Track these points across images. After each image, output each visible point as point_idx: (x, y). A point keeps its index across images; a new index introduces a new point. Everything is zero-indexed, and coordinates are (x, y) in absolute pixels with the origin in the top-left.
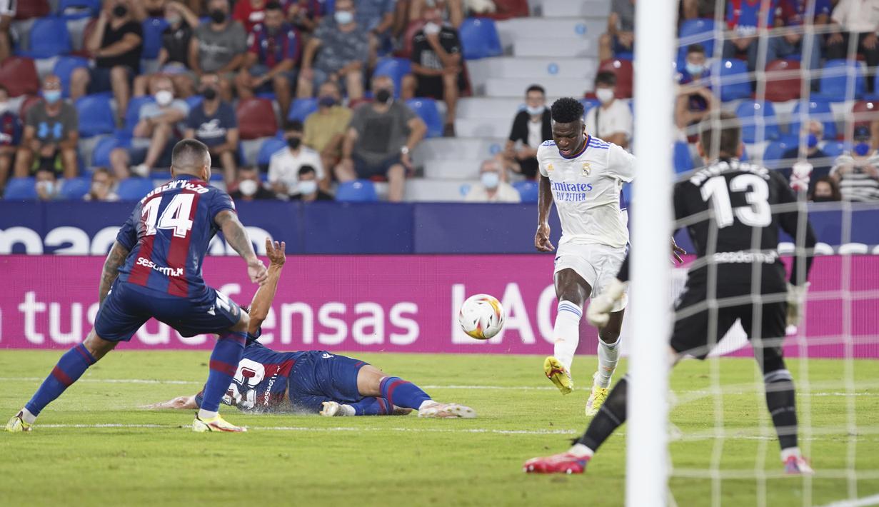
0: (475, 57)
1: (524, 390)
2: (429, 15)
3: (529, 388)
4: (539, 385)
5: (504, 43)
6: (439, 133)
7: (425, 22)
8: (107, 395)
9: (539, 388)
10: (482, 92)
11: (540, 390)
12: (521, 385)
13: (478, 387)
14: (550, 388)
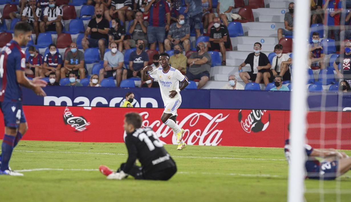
0: (234, 36)
1: (250, 160)
2: (215, 20)
3: (252, 159)
4: (256, 158)
5: (244, 31)
6: (220, 64)
7: (214, 23)
8: (96, 159)
9: (256, 159)
10: (236, 49)
11: (256, 160)
12: (249, 158)
13: (233, 158)
14: (260, 159)
